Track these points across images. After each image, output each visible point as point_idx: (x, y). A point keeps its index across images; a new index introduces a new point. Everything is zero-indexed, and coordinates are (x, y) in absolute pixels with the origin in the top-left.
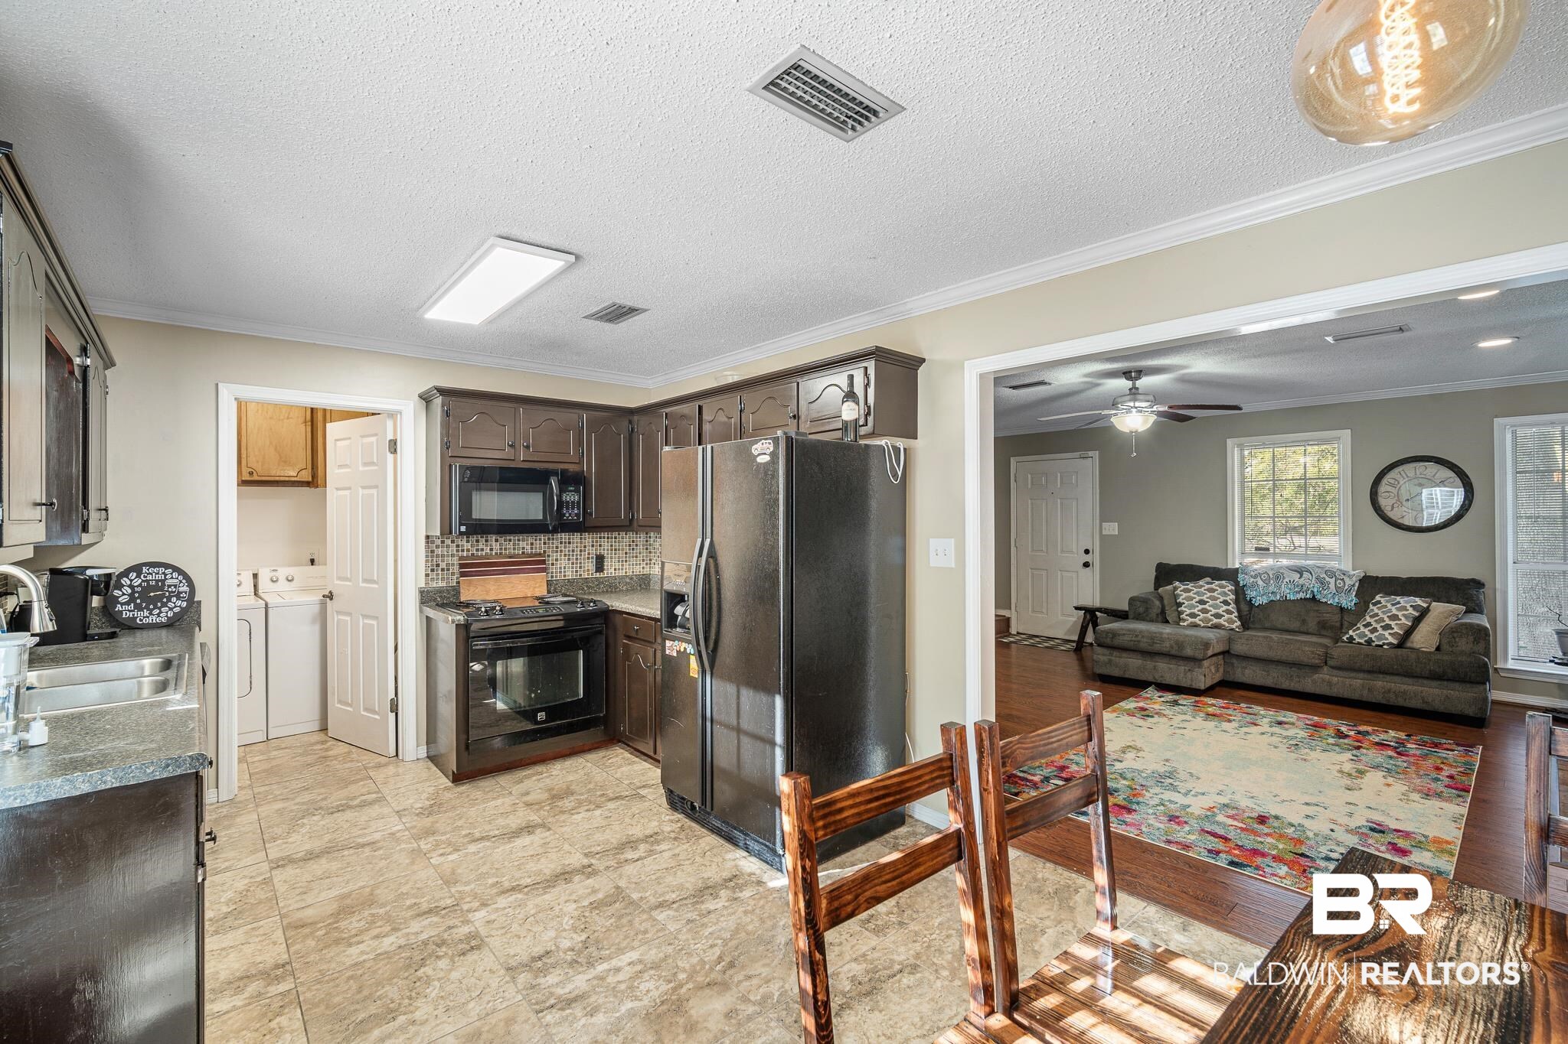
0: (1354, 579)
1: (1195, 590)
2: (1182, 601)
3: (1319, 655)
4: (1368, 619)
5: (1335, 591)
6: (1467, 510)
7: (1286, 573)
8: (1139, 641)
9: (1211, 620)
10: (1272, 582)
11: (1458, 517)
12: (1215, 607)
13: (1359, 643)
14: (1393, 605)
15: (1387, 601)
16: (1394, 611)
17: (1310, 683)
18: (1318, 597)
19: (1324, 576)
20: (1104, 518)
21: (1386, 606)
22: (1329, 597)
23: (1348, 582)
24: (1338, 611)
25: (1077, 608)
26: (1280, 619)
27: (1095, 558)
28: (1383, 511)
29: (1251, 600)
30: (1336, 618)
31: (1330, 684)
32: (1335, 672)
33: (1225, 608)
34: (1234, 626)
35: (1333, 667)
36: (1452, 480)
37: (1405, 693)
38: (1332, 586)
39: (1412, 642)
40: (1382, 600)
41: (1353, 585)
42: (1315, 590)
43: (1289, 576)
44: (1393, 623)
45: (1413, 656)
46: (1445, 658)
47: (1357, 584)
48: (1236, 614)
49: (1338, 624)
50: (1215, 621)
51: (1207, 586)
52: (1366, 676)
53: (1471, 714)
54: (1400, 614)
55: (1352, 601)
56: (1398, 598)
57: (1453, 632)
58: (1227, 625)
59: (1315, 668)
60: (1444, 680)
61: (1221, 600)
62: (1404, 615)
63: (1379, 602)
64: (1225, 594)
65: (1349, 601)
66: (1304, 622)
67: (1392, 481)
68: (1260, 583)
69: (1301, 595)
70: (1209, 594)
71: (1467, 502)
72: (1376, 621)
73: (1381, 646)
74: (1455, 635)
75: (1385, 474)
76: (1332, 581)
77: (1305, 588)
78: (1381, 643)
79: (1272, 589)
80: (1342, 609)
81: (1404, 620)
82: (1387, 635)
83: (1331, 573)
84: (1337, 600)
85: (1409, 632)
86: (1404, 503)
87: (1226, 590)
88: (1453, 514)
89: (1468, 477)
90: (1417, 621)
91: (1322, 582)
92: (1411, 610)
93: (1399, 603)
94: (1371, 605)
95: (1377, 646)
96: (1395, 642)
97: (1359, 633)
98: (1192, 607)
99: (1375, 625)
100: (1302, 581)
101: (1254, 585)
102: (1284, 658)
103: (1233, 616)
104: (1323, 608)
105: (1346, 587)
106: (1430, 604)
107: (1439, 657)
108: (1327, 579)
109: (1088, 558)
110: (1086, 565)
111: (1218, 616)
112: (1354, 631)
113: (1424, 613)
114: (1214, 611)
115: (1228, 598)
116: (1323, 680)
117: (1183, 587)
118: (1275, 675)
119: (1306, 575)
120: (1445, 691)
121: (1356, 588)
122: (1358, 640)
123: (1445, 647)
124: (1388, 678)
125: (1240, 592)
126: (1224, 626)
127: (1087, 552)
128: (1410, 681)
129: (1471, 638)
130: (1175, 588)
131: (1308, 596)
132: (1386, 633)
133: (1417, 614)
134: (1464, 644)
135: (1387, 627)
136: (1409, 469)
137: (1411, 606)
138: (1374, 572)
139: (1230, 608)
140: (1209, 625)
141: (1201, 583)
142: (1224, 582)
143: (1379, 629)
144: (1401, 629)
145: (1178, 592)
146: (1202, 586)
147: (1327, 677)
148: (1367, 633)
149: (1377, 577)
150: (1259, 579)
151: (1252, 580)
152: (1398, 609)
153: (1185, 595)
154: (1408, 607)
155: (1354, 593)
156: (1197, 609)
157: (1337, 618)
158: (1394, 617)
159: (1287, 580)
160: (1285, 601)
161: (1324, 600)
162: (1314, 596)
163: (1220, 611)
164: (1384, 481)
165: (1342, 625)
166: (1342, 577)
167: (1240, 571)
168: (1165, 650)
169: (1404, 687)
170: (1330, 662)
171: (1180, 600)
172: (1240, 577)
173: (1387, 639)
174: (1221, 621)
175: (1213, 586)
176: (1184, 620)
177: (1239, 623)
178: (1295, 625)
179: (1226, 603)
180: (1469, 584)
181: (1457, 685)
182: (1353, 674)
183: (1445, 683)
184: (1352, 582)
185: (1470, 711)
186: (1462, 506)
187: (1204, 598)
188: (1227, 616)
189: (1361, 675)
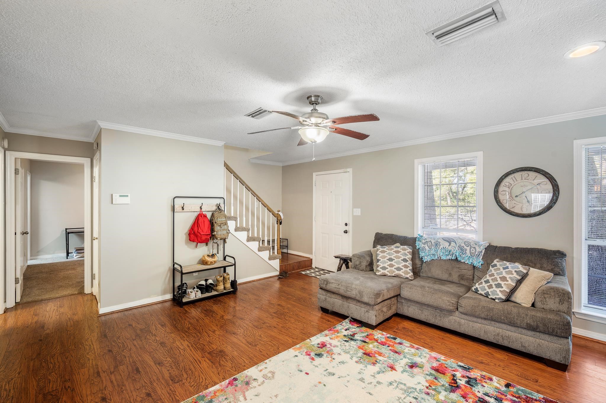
0: (482, 248)
1: (388, 251)
2: (379, 259)
3: (453, 303)
4: (488, 277)
5: (469, 255)
6: (555, 203)
7: (442, 242)
8: (339, 288)
9: (394, 272)
10: (433, 247)
11: (549, 208)
12: (398, 263)
13: (481, 295)
14: (504, 269)
15: (501, 265)
16: (504, 274)
17: (447, 322)
18: (459, 259)
19: (463, 245)
20: (355, 206)
21: (499, 269)
22: (465, 259)
23: (478, 249)
24: (472, 268)
25: (336, 257)
26: (437, 272)
27: (349, 228)
28: (501, 203)
29: (422, 258)
30: (469, 273)
31: (460, 324)
32: (463, 316)
33: (404, 263)
34: (408, 276)
35: (461, 313)
36: (545, 183)
37: (508, 337)
38: (468, 252)
39: (516, 298)
40: (498, 264)
41: (481, 252)
42: (457, 254)
43: (443, 244)
44: (502, 283)
45: (515, 310)
46: (539, 314)
47: (483, 251)
48: (411, 268)
49: (471, 277)
50: (397, 272)
51: (395, 249)
52: (483, 321)
53: (557, 361)
54: (508, 276)
55: (479, 263)
56: (508, 264)
57: (544, 293)
58: (404, 275)
59: (450, 312)
60: (537, 331)
61: (402, 259)
62: (510, 278)
63: (495, 265)
64: (406, 255)
65: (478, 262)
66: (450, 274)
67: (507, 184)
68: (427, 248)
69: (449, 257)
70: (395, 254)
71: (555, 198)
72: (492, 279)
73: (494, 299)
74: (546, 296)
75: (503, 179)
76: (468, 248)
77: (451, 253)
78: (494, 297)
79: (433, 252)
80: (474, 267)
81: (510, 282)
82: (498, 292)
83: (468, 244)
84: (471, 261)
85: (513, 290)
86: (515, 198)
87: (406, 252)
88: (546, 205)
89: (556, 181)
90: (519, 282)
91: (461, 249)
92: (515, 275)
93: (507, 268)
94: (491, 267)
95: (492, 299)
96: (504, 297)
97: (481, 287)
98: (384, 262)
99: (491, 283)
100: (450, 248)
101: (424, 249)
102: (431, 303)
103: (408, 269)
104: (463, 266)
105: (477, 253)
106: (528, 271)
107: (533, 313)
108: (465, 247)
109: (346, 228)
110: (346, 232)
111: (399, 269)
112: (479, 285)
113: (524, 277)
114: (397, 266)
115: (406, 258)
116: (455, 321)
117: (381, 249)
118: (426, 313)
119: (453, 244)
120: (538, 340)
121: (483, 254)
122: (480, 292)
123: (538, 304)
124: (498, 324)
125: (415, 254)
126: (402, 275)
127: (346, 224)
128: (513, 329)
129: (557, 300)
130: (378, 250)
131: (453, 258)
132: (498, 290)
133: (519, 278)
134: (552, 304)
135: (499, 286)
136: (518, 175)
137: (515, 271)
138: (495, 244)
139: (407, 264)
140: (393, 275)
141: (393, 247)
142: (406, 247)
143: (494, 286)
144: (508, 288)
145: (378, 252)
146: (392, 249)
147: (458, 319)
148: (486, 288)
149: (496, 247)
150: (426, 245)
151: (423, 245)
152: (507, 273)
153: (381, 254)
154: (514, 272)
155: (481, 257)
156: (387, 264)
157: (471, 273)
158: (504, 279)
159: (442, 247)
160: (440, 260)
161: (463, 261)
162: (457, 258)
163: (400, 266)
164: (503, 184)
165: (474, 277)
166: (475, 246)
167: (417, 239)
168: (353, 296)
169: (508, 333)
170: (459, 309)
171: (378, 258)
172: (417, 243)
173: (498, 295)
174: (401, 273)
175: (399, 249)
176: (379, 271)
177: (412, 274)
178: (445, 277)
179: (405, 260)
180: (555, 255)
181: (546, 337)
182: (475, 319)
183: (538, 333)
184: (481, 249)
185: (557, 358)
186: (551, 201)
187: (392, 257)
188: (404, 269)
189: (480, 320)
